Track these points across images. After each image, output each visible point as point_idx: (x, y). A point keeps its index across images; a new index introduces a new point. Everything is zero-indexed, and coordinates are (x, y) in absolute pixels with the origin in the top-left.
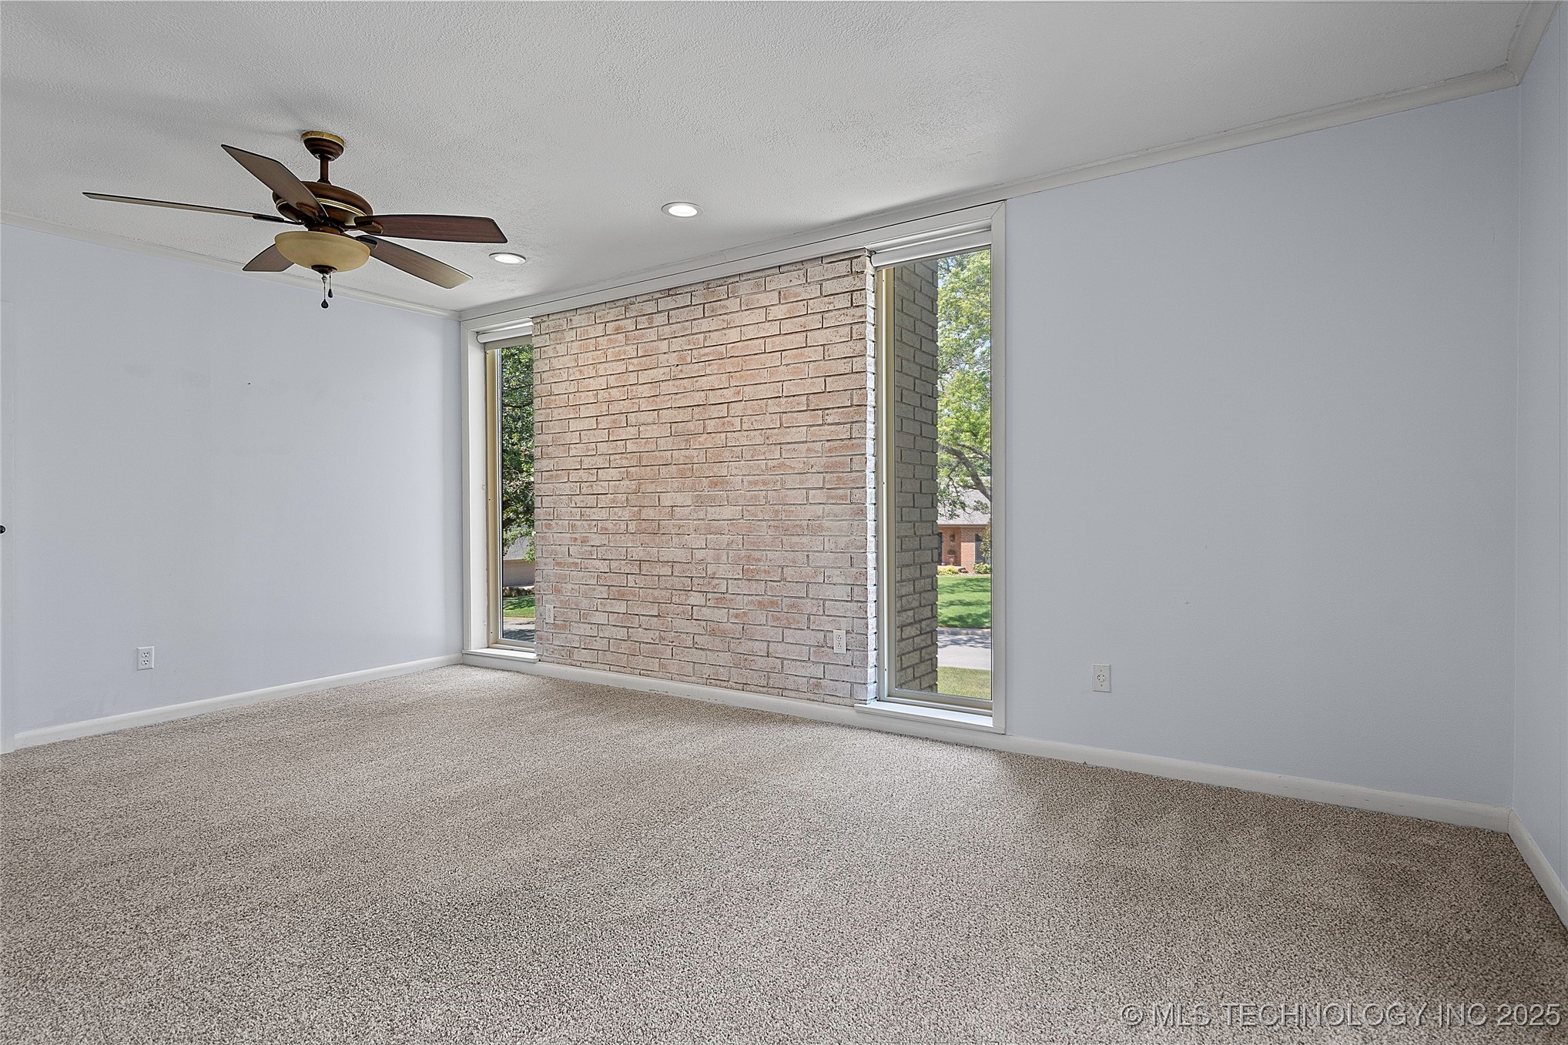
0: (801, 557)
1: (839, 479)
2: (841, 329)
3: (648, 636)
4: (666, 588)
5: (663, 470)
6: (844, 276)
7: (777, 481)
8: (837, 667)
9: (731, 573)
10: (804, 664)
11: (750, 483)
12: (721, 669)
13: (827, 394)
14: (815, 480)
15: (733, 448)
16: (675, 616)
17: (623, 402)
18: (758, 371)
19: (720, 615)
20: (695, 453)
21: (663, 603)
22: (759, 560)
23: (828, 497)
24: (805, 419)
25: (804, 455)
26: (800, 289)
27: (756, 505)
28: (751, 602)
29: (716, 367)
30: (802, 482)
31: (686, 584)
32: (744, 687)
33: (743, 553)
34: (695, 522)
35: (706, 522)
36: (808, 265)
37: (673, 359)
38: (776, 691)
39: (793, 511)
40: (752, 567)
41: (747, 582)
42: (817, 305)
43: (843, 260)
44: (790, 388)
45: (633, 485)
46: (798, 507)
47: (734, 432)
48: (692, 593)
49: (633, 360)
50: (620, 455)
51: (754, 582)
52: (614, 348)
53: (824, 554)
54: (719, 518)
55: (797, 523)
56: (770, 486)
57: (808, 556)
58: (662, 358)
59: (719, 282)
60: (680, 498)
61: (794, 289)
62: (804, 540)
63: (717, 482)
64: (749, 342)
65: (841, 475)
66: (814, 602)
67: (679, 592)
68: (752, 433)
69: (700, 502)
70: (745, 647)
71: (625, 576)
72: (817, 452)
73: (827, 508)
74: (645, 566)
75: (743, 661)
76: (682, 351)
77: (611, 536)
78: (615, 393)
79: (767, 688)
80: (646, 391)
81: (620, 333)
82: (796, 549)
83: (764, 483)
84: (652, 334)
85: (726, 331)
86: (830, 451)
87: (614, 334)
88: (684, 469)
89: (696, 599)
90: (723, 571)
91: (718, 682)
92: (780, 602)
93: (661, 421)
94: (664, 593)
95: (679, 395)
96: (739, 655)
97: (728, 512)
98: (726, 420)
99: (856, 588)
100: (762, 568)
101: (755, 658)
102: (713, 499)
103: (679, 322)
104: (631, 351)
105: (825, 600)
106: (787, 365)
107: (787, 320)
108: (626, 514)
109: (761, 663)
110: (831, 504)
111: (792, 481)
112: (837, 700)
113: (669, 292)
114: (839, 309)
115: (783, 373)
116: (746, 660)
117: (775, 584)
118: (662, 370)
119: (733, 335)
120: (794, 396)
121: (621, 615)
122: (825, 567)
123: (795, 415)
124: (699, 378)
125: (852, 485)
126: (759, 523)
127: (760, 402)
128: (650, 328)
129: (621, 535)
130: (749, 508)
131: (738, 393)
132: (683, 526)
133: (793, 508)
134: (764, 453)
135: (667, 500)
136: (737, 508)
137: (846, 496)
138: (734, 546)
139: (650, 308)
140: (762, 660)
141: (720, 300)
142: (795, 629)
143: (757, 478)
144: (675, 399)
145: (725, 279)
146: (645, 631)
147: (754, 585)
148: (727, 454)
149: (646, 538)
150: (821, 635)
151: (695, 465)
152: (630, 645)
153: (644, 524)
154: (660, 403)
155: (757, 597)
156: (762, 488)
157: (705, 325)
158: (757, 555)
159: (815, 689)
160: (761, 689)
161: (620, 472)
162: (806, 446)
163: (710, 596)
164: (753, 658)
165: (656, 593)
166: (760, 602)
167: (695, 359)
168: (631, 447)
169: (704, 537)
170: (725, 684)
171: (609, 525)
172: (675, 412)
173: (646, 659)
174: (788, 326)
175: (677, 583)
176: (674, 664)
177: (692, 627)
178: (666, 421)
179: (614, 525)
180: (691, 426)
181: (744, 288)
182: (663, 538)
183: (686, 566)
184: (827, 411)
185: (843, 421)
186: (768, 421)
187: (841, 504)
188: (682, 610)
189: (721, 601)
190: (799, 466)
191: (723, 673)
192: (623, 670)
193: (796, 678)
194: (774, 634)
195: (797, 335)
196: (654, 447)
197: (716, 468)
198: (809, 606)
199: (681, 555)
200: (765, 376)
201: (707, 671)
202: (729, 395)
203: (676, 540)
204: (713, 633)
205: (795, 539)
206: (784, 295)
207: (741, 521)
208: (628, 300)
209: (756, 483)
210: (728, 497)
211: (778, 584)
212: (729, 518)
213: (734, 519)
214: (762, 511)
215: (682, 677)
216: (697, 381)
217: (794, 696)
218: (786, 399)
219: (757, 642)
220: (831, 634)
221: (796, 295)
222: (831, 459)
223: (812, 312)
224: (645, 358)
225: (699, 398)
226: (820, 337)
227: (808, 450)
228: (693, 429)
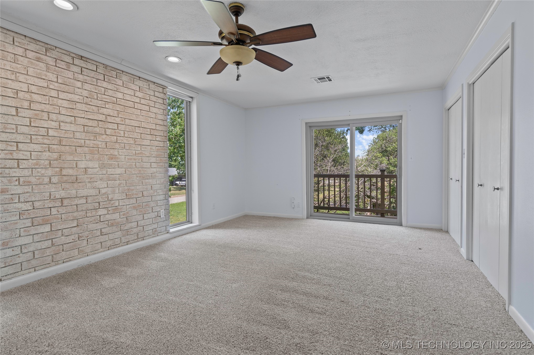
0: (149, 187)
1: (161, 160)
2: (160, 110)
3: (70, 239)
4: (82, 210)
5: (79, 149)
6: (161, 93)
7: (140, 159)
8: (162, 222)
9: (120, 197)
10: (151, 225)
11: (128, 159)
12: (116, 240)
13: (156, 130)
14: (153, 160)
15: (120, 144)
16: (89, 223)
17: (45, 105)
18: (131, 114)
19: (116, 216)
20: (100, 143)
21: (80, 219)
22: (133, 190)
23: (158, 166)
24: (149, 137)
25: (149, 150)
26: (147, 90)
27: (131, 168)
28: (130, 208)
29: (111, 106)
30: (149, 160)
31: (96, 206)
32: (127, 243)
33: (126, 188)
34: (100, 176)
35: (107, 175)
36: (150, 83)
37: (85, 93)
38: (141, 239)
39: (146, 170)
40: (130, 193)
41: (128, 200)
42: (153, 98)
43: (160, 87)
44: (143, 125)
45: (55, 156)
46: (148, 169)
47: (120, 137)
48: (99, 209)
49: (54, 83)
50: (42, 137)
51: (131, 199)
52: (34, 68)
53: (157, 185)
54: (114, 173)
55: (148, 175)
56: (137, 161)
57: (152, 187)
58: (77, 90)
59: (113, 69)
60: (90, 164)
61: (145, 89)
62: (150, 181)
63: (112, 157)
64: (127, 101)
65: (161, 158)
66: (154, 202)
67: (91, 211)
68: (129, 139)
69: (102, 166)
70: (128, 226)
71: (49, 209)
72: (154, 150)
73: (158, 169)
74: (66, 202)
75: (127, 232)
76: (91, 91)
77: (34, 186)
78: (35, 97)
79: (138, 239)
80: (65, 104)
81: (40, 62)
82: (147, 184)
83: (135, 159)
84: (70, 75)
85: (117, 93)
86: (158, 150)
87: (34, 60)
88: (93, 150)
89: (102, 212)
90: (117, 196)
91: (115, 246)
92: (142, 205)
93: (76, 123)
94: (81, 213)
95: (90, 113)
96: (125, 231)
97: (119, 171)
98: (117, 131)
99: (166, 195)
100: (135, 193)
101: (132, 229)
102: (111, 165)
103: (88, 76)
104: (52, 77)
105: (157, 201)
106: (142, 116)
107: (143, 99)
108: (50, 172)
109: (135, 230)
110: (159, 168)
111: (145, 159)
112: (162, 233)
113: (82, 57)
114: (159, 103)
115: (141, 118)
116: (128, 231)
117: (140, 198)
118: (78, 97)
119: (120, 95)
120: (145, 128)
121: (46, 234)
122: (157, 190)
123: (146, 135)
124: (101, 108)
125: (164, 162)
126: (133, 175)
127: (132, 127)
128: (67, 70)
129: (44, 185)
130: (128, 169)
131: (123, 121)
132: (93, 178)
133: (146, 169)
134: (134, 148)
135: (82, 165)
136: (123, 169)
137: (163, 165)
138: (122, 185)
139: (69, 59)
140: (135, 229)
141: (113, 77)
142: (147, 213)
143: (131, 157)
144: (86, 114)
145: (115, 69)
146: (66, 237)
147: (131, 200)
148: (117, 146)
149: (67, 186)
150: (156, 213)
151: (99, 149)
152: (54, 249)
153: (65, 178)
154: (75, 113)
155: (133, 205)
156: (134, 161)
157: (105, 84)
158: (133, 188)
159: (155, 233)
160: (135, 241)
161: (42, 147)
162: (150, 147)
163: (110, 209)
164: (131, 230)
165: (75, 214)
166: (134, 207)
167: (100, 98)
168: (51, 133)
169: (106, 182)
170: (119, 245)
171: (33, 180)
172: (87, 121)
173: (68, 253)
174: (143, 101)
175: (90, 206)
176: (89, 247)
177: (99, 226)
178: (80, 124)
179: (38, 179)
180: (97, 130)
181: (125, 78)
182: (80, 184)
183: (96, 197)
184: (156, 136)
185: (161, 140)
186: (135, 135)
187: (161, 168)
188: (93, 219)
189: (116, 209)
190: (148, 154)
191: (118, 241)
192: (48, 266)
193: (148, 231)
194: (140, 218)
195: (146, 106)
196: (71, 136)
197: (112, 151)
198: (152, 204)
199: (93, 192)
200: (134, 117)
201: (109, 243)
202: (118, 120)
203: (89, 185)
204: (112, 225)
205: (147, 181)
206: (141, 89)
207: (125, 174)
208: (48, 46)
209: (131, 159)
210: (118, 164)
211: (141, 198)
212: (120, 173)
213: (121, 174)
214: (134, 170)
215: (94, 252)
216: (100, 109)
217: (148, 238)
218: (142, 128)
219: (133, 223)
220: (159, 212)
221: (145, 91)
222: (158, 153)
223: (151, 100)
224: (64, 86)
225: (102, 117)
226: (153, 110)
227: (151, 149)
228: (98, 131)
